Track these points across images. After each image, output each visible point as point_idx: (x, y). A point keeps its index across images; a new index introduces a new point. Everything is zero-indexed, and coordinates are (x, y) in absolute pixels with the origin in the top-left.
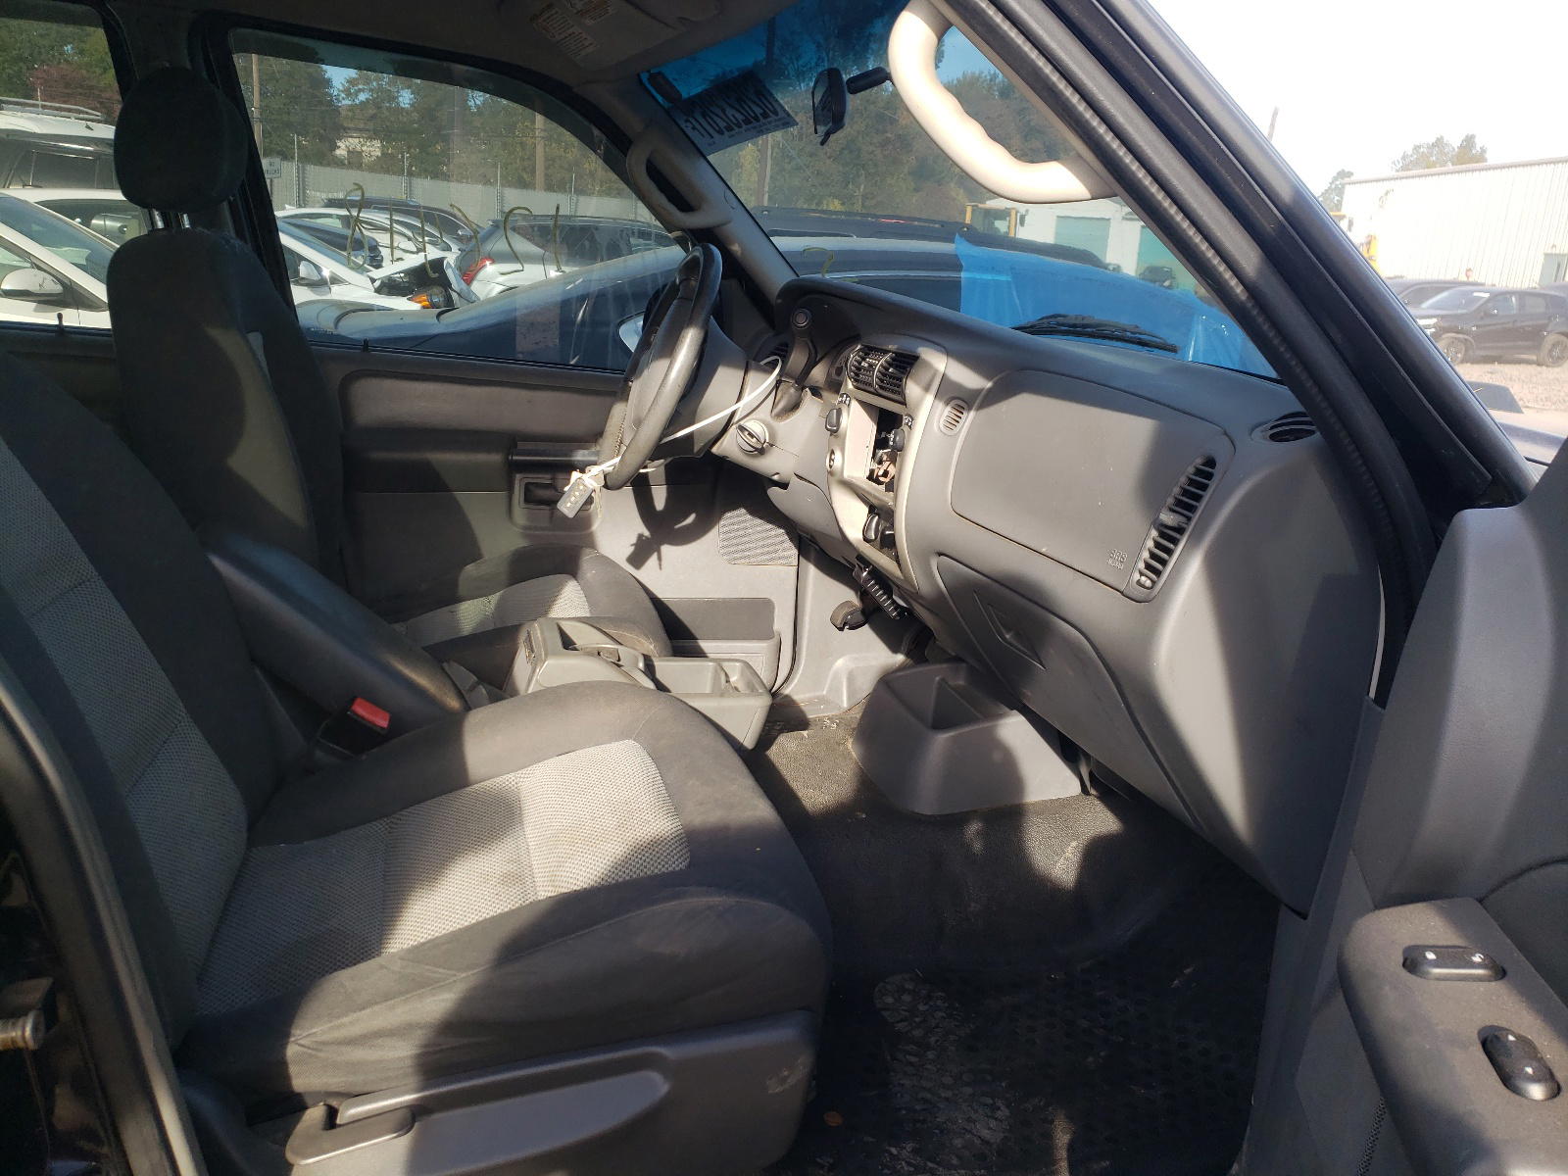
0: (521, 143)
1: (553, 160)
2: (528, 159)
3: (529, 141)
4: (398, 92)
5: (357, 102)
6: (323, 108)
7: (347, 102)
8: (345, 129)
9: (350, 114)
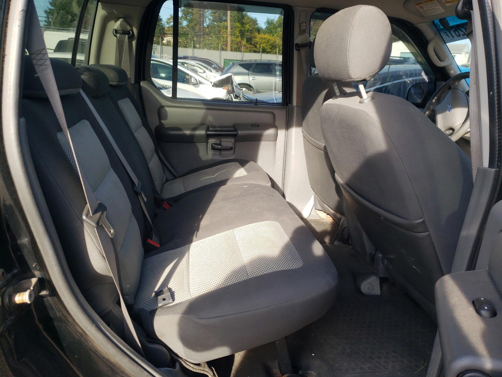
0: (223, 37)
1: (233, 41)
2: (225, 41)
3: (225, 36)
4: (182, 22)
5: (170, 25)
6: (160, 28)
7: (168, 26)
8: (166, 34)
9: (168, 29)
